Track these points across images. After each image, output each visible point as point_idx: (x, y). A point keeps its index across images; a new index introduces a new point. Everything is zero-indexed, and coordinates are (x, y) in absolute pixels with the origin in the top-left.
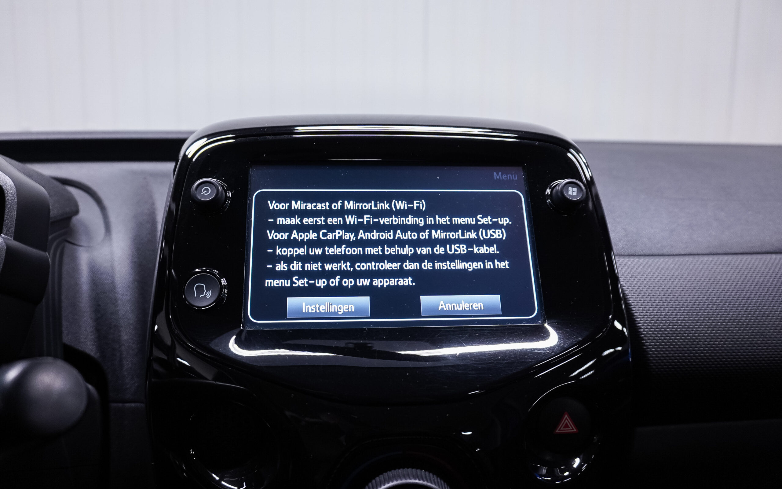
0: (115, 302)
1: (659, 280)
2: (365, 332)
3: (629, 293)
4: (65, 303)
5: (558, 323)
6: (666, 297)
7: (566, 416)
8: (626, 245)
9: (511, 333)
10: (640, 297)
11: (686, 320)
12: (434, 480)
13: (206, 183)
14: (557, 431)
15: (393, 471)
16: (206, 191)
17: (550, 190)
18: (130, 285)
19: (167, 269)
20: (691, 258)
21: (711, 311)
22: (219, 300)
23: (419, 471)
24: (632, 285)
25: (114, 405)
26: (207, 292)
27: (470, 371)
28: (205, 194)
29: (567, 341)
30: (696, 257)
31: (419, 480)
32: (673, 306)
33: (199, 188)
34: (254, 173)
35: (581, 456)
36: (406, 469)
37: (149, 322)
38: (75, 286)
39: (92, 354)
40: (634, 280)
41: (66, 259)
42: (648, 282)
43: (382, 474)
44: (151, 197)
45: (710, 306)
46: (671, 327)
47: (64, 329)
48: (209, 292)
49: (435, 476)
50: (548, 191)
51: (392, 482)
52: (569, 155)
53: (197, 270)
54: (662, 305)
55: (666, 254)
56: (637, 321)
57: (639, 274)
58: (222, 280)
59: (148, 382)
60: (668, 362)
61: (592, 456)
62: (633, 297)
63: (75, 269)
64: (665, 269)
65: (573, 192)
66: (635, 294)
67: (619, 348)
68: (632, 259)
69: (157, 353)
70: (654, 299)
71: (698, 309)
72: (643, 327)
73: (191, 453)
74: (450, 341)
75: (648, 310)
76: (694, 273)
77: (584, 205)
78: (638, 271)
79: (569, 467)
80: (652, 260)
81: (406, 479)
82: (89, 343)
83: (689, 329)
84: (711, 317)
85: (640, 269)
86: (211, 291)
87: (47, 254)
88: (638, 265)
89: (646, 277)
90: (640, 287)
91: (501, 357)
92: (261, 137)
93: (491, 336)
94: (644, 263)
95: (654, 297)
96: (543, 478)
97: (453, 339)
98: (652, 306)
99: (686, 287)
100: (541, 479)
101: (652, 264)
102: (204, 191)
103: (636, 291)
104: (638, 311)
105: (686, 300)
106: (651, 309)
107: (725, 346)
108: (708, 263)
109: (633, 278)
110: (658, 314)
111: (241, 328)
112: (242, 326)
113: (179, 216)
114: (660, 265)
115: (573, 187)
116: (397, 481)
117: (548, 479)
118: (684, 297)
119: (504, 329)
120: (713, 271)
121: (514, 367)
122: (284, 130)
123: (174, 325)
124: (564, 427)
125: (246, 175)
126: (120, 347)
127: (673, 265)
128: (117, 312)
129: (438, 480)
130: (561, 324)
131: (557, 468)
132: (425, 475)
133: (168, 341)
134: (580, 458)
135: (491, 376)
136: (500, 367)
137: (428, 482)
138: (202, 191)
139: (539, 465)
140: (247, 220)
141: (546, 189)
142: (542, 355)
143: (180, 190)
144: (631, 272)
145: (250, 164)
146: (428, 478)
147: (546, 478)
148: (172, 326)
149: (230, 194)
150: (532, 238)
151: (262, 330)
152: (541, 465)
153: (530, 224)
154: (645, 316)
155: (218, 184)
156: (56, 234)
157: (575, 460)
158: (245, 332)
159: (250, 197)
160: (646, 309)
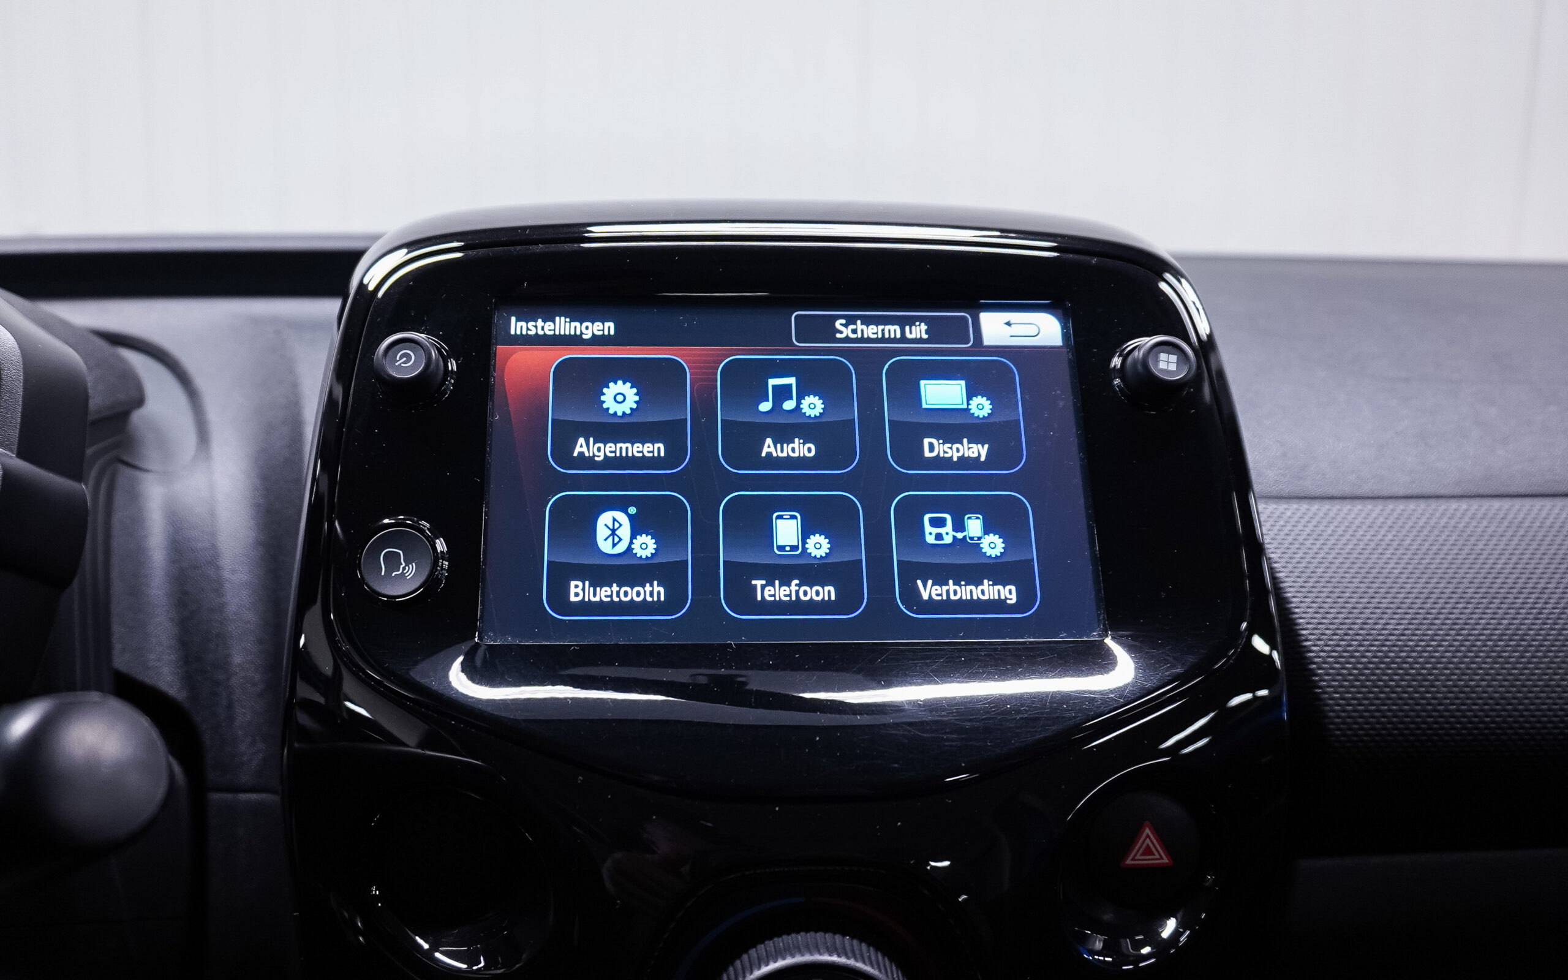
0: (218, 586)
1: (1352, 549)
2: (730, 651)
3: (1286, 577)
4: (118, 587)
5: (1134, 638)
7: (1147, 831)
8: (1282, 475)
9: (1034, 657)
11: (1408, 635)
12: (869, 957)
13: (409, 342)
14: (1129, 862)
15: (785, 937)
16: (405, 359)
17: (1121, 358)
19: (324, 520)
20: (1422, 505)
21: (1462, 616)
22: (431, 583)
23: (838, 938)
24: (1294, 561)
25: (215, 796)
26: (406, 566)
27: (946, 733)
28: (403, 365)
29: (1151, 676)
31: (839, 956)
33: (390, 353)
35: (1179, 915)
36: (812, 934)
37: (288, 629)
38: (138, 556)
40: (1298, 549)
41: (119, 498)
42: (1327, 553)
44: (291, 371)
45: (1461, 606)
47: (115, 640)
48: (410, 566)
49: (872, 949)
50: (1116, 362)
51: (784, 959)
52: (1163, 286)
53: (386, 521)
54: (1357, 603)
56: (1303, 635)
57: (1309, 537)
58: (438, 541)
59: (286, 751)
61: (1201, 914)
62: (1294, 584)
63: (137, 521)
64: (1364, 528)
65: (1168, 362)
67: (1263, 693)
68: (1295, 506)
69: (305, 691)
70: (1339, 590)
71: (1433, 611)
72: (1314, 648)
73: (374, 892)
74: (907, 673)
75: (1327, 613)
76: (1427, 536)
77: (1192, 390)
78: (1308, 530)
79: (1153, 938)
80: (1338, 507)
81: (812, 955)
82: (166, 670)
83: (1414, 654)
84: (1462, 629)
85: (1310, 525)
86: (414, 564)
87: (83, 486)
88: (1307, 518)
89: (1323, 544)
90: (1310, 565)
91: (1013, 706)
92: (518, 248)
93: (991, 664)
94: (1321, 514)
95: (1339, 585)
96: (1096, 957)
97: (913, 668)
98: (1335, 605)
99: (1408, 566)
100: (1090, 958)
101: (1338, 517)
102: (400, 360)
103: (1302, 572)
104: (1304, 615)
106: (1332, 610)
107: (1490, 689)
109: (1297, 546)
111: (476, 639)
112: (476, 635)
113: (349, 411)
114: (1354, 518)
115: (1169, 353)
117: (1106, 959)
118: (1405, 585)
119: (1019, 649)
120: (1469, 533)
121: (1038, 728)
122: (566, 233)
123: (340, 633)
124: (1143, 854)
125: (488, 325)
126: (228, 679)
127: (1381, 519)
128: (221, 607)
129: (877, 957)
130: (1141, 639)
131: (1126, 938)
132: (852, 946)
133: (327, 667)
134: (1176, 919)
135: (990, 746)
136: (1011, 728)
137: (856, 960)
138: (398, 359)
139: (1089, 932)
140: (489, 419)
141: (1112, 356)
142: (1099, 703)
143: (351, 357)
144: (1292, 533)
145: (495, 303)
146: (857, 952)
147: (1101, 958)
148: (335, 635)
149: (455, 364)
150: (1081, 459)
151: (518, 645)
152: (1092, 933)
153: (1077, 430)
154: (1320, 626)
155: (428, 345)
156: (101, 445)
157: (1166, 922)
158: (483, 648)
159: (494, 370)
160: (1321, 610)
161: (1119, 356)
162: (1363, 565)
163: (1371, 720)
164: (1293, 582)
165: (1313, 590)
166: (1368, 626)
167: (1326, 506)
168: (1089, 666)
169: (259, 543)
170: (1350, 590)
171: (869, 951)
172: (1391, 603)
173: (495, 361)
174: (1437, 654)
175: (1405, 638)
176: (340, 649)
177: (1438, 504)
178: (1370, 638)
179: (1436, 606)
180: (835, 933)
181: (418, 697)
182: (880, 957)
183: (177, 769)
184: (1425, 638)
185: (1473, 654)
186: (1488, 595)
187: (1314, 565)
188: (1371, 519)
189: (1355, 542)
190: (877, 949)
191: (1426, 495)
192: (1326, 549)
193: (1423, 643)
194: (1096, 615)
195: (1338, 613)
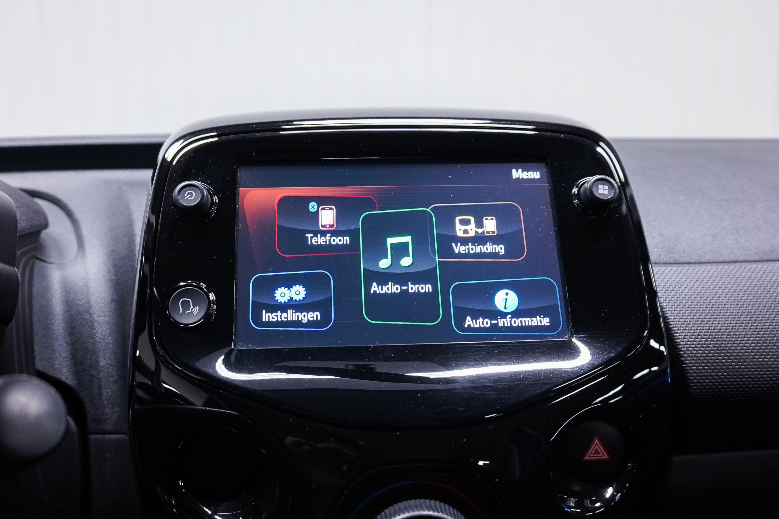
0: (91, 325)
1: (701, 290)
2: (371, 349)
3: (666, 305)
4: (37, 326)
5: (587, 338)
6: (708, 309)
7: (596, 441)
8: (663, 251)
9: (534, 349)
10: (679, 309)
11: (732, 335)
12: (450, 512)
13: (191, 186)
14: (586, 458)
15: (404, 502)
16: (190, 195)
17: (577, 189)
18: (107, 305)
19: (148, 287)
20: (737, 266)
21: (760, 324)
22: (207, 316)
23: (432, 502)
24: (670, 297)
25: (93, 437)
26: (193, 307)
27: (488, 391)
28: (188, 199)
29: (597, 358)
30: (742, 264)
31: (434, 511)
32: (717, 319)
33: (182, 192)
34: (242, 174)
35: (614, 485)
36: (419, 500)
37: (130, 346)
38: (47, 309)
39: (68, 382)
40: (672, 290)
41: (36, 278)
42: (688, 292)
43: (392, 505)
44: (128, 208)
45: (759, 319)
46: (714, 342)
47: (36, 353)
48: (196, 308)
49: (451, 508)
50: (575, 190)
51: (404, 513)
52: (599, 149)
53: (182, 284)
54: (704, 318)
55: (708, 261)
56: (676, 336)
57: (678, 284)
58: (210, 294)
59: (130, 411)
60: (711, 382)
61: (626, 484)
63: (46, 290)
64: (707, 278)
65: (603, 189)
66: (673, 307)
67: (655, 368)
68: (670, 268)
69: (140, 378)
70: (695, 312)
71: (745, 322)
72: (682, 343)
73: (181, 484)
74: (466, 359)
75: (688, 324)
76: (740, 282)
77: (616, 204)
78: (677, 281)
79: (601, 498)
80: (693, 268)
81: (419, 511)
82: (64, 370)
83: (735, 345)
84: (760, 331)
85: (678, 278)
86: (198, 307)
87: (16, 269)
88: (676, 274)
89: (685, 288)
90: (679, 299)
91: (524, 376)
92: (250, 134)
93: (511, 353)
94: (684, 272)
95: (694, 309)
96: (572, 510)
97: (469, 357)
98: (692, 320)
99: (731, 298)
100: (569, 510)
101: (693, 273)
102: (187, 196)
103: (675, 303)
104: (676, 326)
105: (732, 313)
106: (691, 323)
108: (757, 270)
110: (699, 328)
111: (233, 347)
112: (233, 344)
113: (159, 229)
114: (701, 274)
115: (604, 185)
116: (409, 512)
117: (577, 510)
118: (729, 309)
119: (526, 346)
120: (763, 280)
121: (538, 387)
122: (276, 126)
123: (158, 345)
124: (594, 454)
125: (234, 176)
126: (98, 374)
127: (716, 274)
128: (93, 336)
129: (454, 512)
130: (591, 339)
131: (587, 499)
132: (440, 506)
133: (151, 364)
134: (613, 488)
135: (512, 397)
136: (523, 387)
137: (443, 513)
138: (186, 195)
139: (566, 497)
140: (236, 227)
141: (572, 188)
142: (570, 373)
143: (160, 195)
144: (669, 282)
145: (238, 164)
146: (443, 509)
147: (575, 510)
148: (155, 346)
149: (217, 199)
150: (557, 243)
151: (255, 349)
152: (568, 497)
153: (555, 227)
154: (685, 331)
155: (202, 188)
156: (26, 248)
157: (607, 490)
158: (236, 351)
159: (239, 201)
160: (685, 323)
161: (576, 187)
162: (707, 298)
163: (713, 380)
164: (670, 308)
165: (681, 312)
166: (710, 331)
167: (686, 267)
168: (564, 353)
169: (113, 300)
170: (700, 312)
171: (449, 509)
172: (722, 318)
173: (239, 197)
174: (747, 345)
175: (730, 336)
176: (159, 353)
177: (746, 265)
178: (712, 337)
179: (746, 319)
180: (431, 499)
181: (202, 379)
182: (455, 512)
183: (72, 422)
184: (741, 336)
185: (766, 344)
186: (774, 313)
187: (681, 299)
188: (710, 274)
189: (702, 286)
190: (454, 508)
191: (739, 261)
192: (687, 290)
193: (739, 339)
194: (567, 326)
195: (694, 324)
